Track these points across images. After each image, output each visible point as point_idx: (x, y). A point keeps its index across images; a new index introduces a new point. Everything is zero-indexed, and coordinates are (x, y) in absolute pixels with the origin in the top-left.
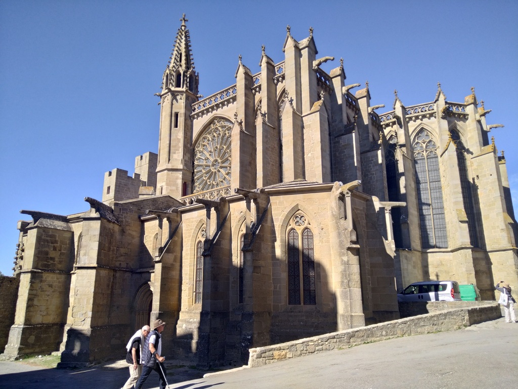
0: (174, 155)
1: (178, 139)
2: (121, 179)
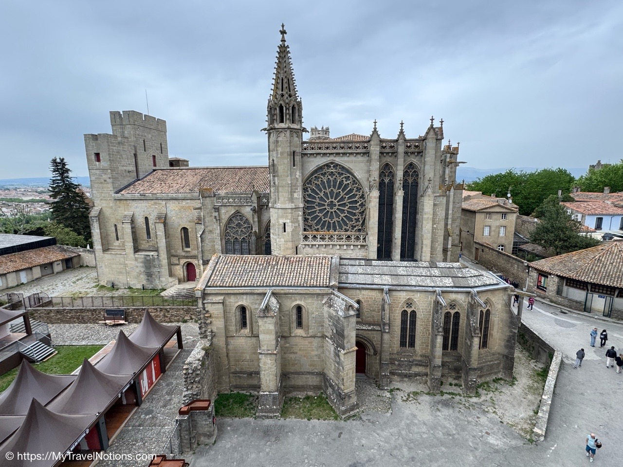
0: (295, 194)
1: (297, 178)
2: (112, 146)
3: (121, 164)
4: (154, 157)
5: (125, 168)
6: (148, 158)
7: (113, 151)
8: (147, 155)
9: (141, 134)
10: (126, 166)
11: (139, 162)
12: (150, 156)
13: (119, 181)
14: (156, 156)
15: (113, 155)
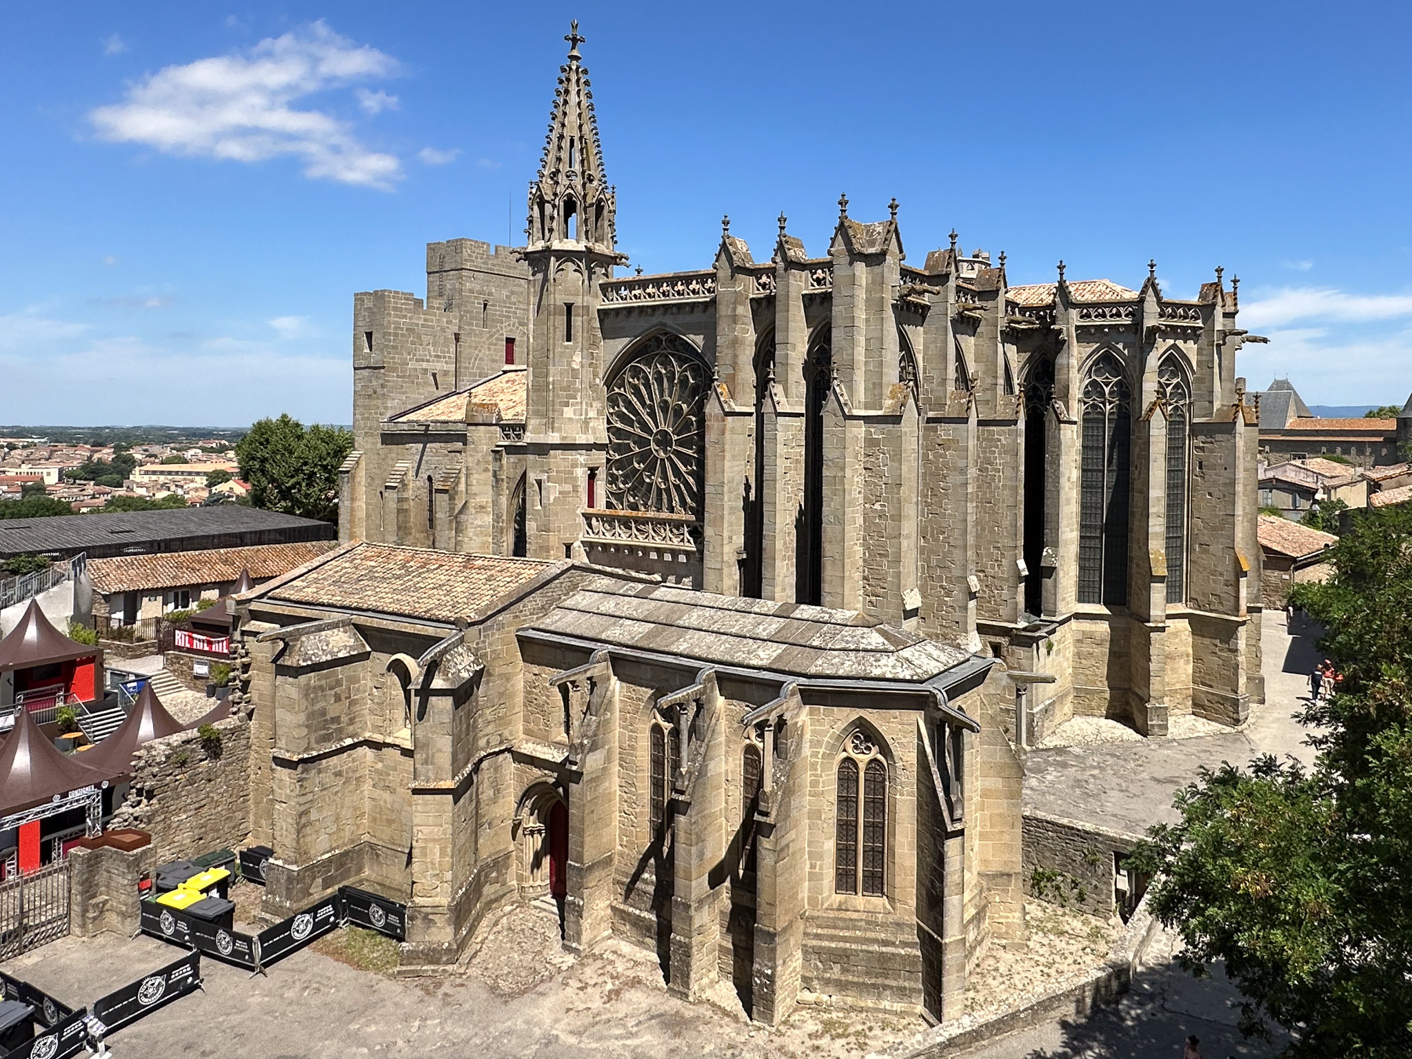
2: (398, 316)
3: (415, 355)
4: (510, 341)
5: (425, 365)
6: (491, 344)
7: (396, 328)
8: (492, 336)
9: (478, 288)
10: (428, 361)
11: (465, 351)
12: (497, 339)
13: (405, 393)
14: (518, 339)
15: (396, 335)
